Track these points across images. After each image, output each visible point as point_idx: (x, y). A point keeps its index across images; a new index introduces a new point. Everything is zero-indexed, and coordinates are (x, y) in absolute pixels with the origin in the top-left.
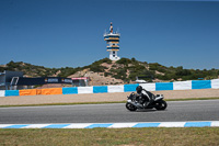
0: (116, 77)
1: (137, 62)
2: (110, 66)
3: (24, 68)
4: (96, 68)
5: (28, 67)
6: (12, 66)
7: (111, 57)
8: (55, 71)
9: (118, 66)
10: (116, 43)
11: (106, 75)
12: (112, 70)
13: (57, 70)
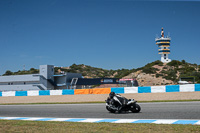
0: (166, 78)
1: (187, 64)
2: (161, 68)
3: (85, 69)
4: (148, 69)
5: (89, 69)
6: (74, 68)
7: (163, 60)
8: (112, 72)
9: (169, 67)
10: (167, 47)
11: (158, 76)
12: (163, 72)
13: (114, 72)
